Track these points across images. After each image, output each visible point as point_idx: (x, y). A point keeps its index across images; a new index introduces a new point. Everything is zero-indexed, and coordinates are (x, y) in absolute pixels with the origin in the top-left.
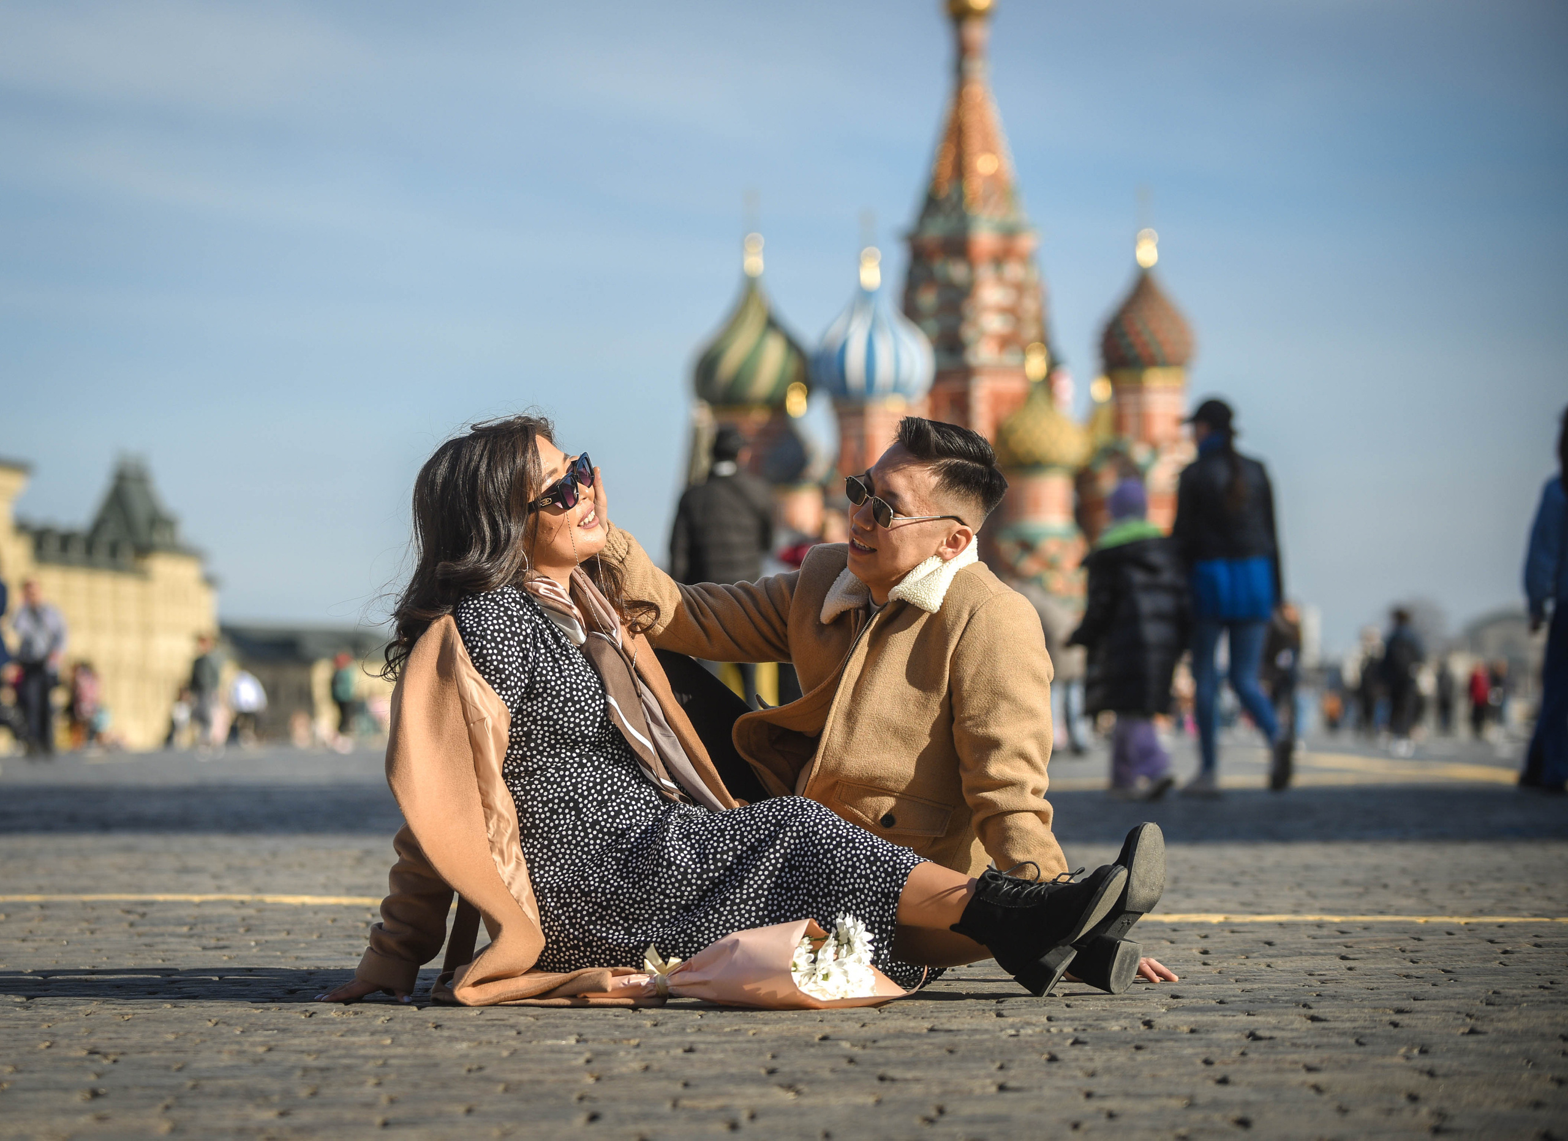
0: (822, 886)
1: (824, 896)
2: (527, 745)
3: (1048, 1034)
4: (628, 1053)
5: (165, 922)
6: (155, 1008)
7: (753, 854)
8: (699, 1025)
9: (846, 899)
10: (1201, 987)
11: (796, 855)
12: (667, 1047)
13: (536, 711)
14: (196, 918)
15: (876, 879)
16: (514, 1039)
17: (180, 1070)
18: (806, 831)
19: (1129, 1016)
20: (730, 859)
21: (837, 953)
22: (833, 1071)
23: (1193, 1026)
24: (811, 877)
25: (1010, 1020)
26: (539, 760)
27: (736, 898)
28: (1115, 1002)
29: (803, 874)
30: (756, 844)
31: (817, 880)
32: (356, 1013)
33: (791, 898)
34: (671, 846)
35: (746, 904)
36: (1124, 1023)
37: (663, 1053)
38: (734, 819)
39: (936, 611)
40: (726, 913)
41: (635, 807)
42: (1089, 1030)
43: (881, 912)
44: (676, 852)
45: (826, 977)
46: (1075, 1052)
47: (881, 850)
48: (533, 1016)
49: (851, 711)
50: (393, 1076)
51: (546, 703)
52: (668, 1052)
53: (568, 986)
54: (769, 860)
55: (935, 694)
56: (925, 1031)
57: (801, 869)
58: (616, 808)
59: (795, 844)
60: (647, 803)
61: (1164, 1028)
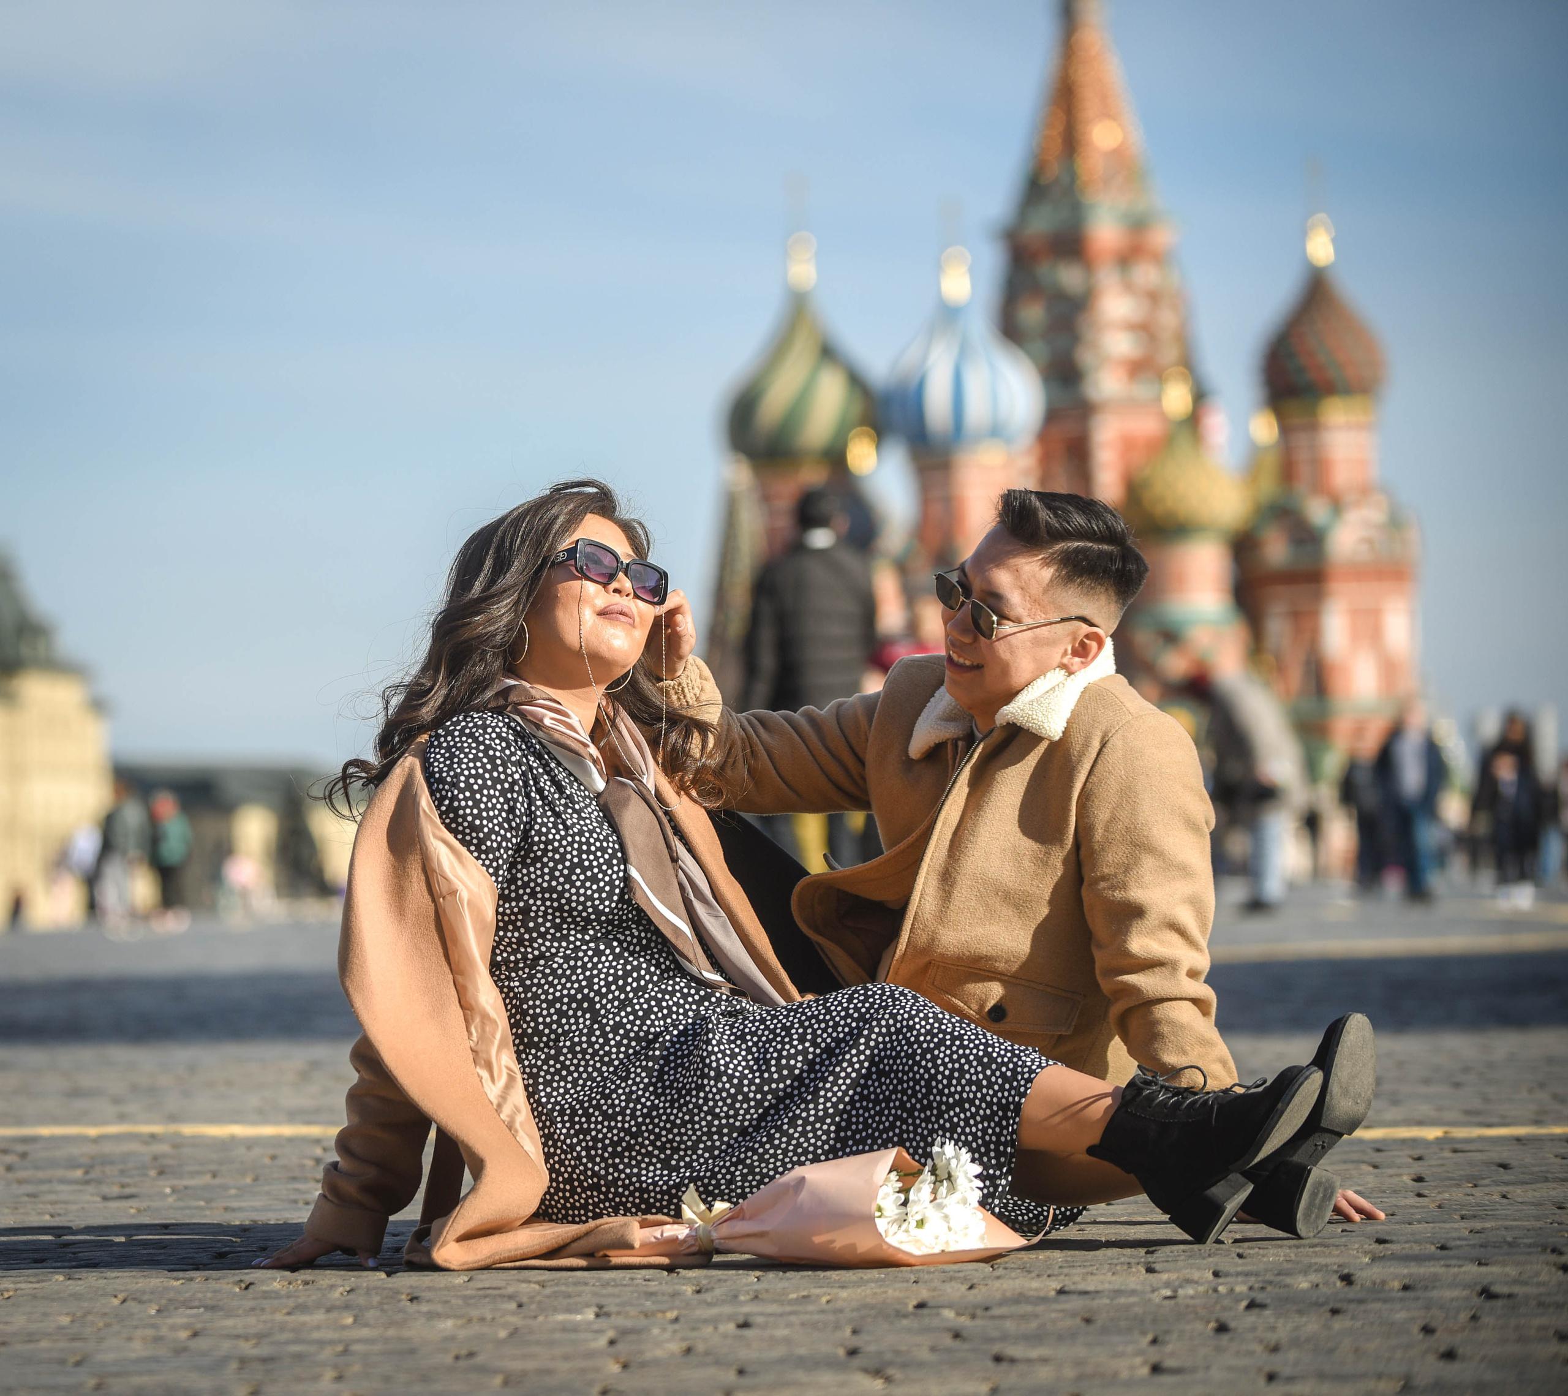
0: (920, 1096)
1: (923, 1109)
2: (525, 924)
3: (1215, 1295)
4: (664, 1330)
5: (53, 1164)
6: (43, 1281)
7: (829, 1058)
8: (756, 1291)
9: (952, 1113)
10: (1416, 1227)
11: (886, 1056)
12: (715, 1321)
13: (535, 881)
14: (92, 1158)
15: (990, 1086)
16: (513, 1314)
17: (78, 1364)
18: (899, 1025)
19: (1320, 1269)
20: (799, 1065)
21: (934, 1192)
22: (933, 1349)
23: (1407, 1281)
24: (905, 1085)
25: (1165, 1277)
26: (540, 945)
27: (809, 1115)
28: (1302, 1250)
29: (895, 1082)
30: (833, 1045)
31: (913, 1088)
32: (306, 1283)
33: (880, 1113)
34: (720, 1051)
35: (823, 1123)
36: (1314, 1278)
37: (710, 1329)
38: (803, 1013)
39: (1057, 738)
40: (796, 1135)
41: (671, 1003)
42: (1269, 1288)
43: (997, 1130)
44: (728, 1059)
45: (921, 1223)
46: (1251, 1318)
47: (997, 1050)
48: (538, 1283)
49: (947, 869)
50: (357, 1368)
51: (546, 870)
52: (716, 1328)
53: (582, 1242)
54: (851, 1064)
55: (1058, 847)
56: (1053, 1293)
57: (892, 1075)
58: (645, 1006)
59: (884, 1042)
60: (685, 997)
61: (1368, 1284)
